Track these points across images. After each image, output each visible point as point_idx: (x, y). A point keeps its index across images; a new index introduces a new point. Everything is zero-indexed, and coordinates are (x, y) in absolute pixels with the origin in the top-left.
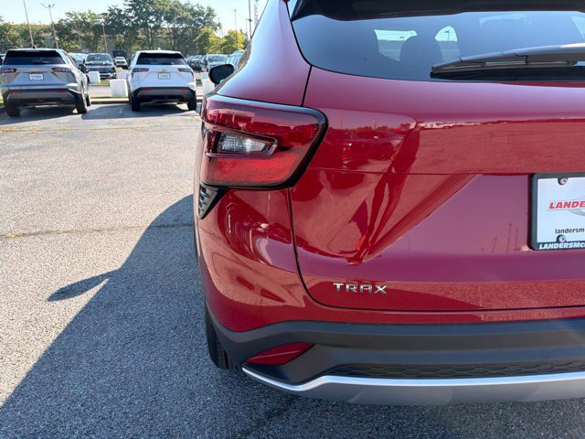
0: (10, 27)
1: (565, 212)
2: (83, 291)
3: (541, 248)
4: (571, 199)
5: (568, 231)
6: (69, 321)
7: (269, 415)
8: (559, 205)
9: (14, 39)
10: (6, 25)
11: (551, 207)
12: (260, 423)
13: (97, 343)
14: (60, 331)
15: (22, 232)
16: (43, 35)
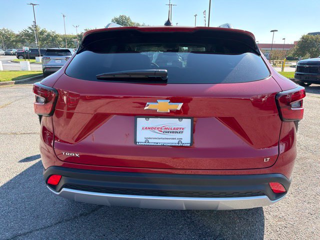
0: (58, 36)
1: (148, 131)
2: (35, 159)
3: (137, 144)
4: (150, 126)
5: (150, 138)
6: (23, 170)
7: (81, 215)
8: (146, 128)
9: (60, 42)
10: (57, 35)
11: (143, 129)
12: (76, 217)
13: (30, 180)
14: (18, 174)
15: (24, 132)
16: (73, 40)
